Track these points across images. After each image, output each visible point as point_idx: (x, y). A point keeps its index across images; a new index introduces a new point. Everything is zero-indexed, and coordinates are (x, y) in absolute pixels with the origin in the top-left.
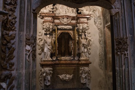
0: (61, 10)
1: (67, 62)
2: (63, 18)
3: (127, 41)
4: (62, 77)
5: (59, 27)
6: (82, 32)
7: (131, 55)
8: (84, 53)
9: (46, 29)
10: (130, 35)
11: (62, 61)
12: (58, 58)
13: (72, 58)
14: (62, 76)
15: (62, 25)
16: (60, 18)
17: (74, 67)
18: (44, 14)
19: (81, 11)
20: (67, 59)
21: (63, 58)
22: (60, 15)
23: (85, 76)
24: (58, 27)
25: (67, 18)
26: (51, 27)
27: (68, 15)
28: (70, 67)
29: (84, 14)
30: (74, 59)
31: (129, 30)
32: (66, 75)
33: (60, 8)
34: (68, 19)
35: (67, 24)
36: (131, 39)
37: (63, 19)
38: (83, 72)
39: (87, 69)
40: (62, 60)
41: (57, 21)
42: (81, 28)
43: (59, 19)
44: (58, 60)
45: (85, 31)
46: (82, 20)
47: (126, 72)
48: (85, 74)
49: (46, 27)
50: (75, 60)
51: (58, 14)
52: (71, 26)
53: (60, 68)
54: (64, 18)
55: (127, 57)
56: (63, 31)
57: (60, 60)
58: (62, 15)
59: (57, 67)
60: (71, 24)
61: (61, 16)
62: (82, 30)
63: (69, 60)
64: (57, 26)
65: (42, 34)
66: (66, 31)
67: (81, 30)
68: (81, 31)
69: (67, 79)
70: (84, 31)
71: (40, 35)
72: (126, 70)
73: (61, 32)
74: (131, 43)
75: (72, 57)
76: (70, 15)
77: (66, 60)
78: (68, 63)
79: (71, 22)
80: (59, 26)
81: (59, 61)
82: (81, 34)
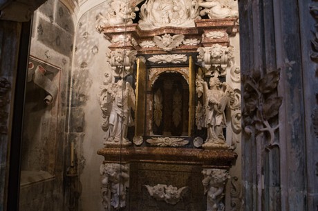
0: (157, 15)
1: (170, 152)
2: (160, 36)
3: (277, 82)
4: (154, 191)
5: (153, 59)
6: (213, 69)
7: (289, 138)
8: (215, 127)
9: (117, 66)
10: (287, 61)
11: (158, 148)
12: (149, 141)
13: (186, 142)
14: (154, 189)
15: (160, 54)
16: (154, 34)
17: (190, 167)
18: (111, 28)
19: (207, 11)
20: (170, 143)
21: (161, 140)
22: (154, 28)
23: (217, 193)
24: (150, 59)
25: (172, 35)
26: (127, 60)
27: (175, 26)
28: (179, 166)
29: (215, 17)
30: (190, 145)
31: (285, 41)
32: (166, 186)
33: (154, 11)
34: (174, 37)
35: (173, 50)
36: (290, 75)
37: (160, 38)
38: (211, 182)
39: (220, 176)
40: (157, 146)
41: (146, 45)
42: (207, 57)
43: (152, 38)
44: (148, 145)
45: (220, 67)
46: (211, 35)
47: (271, 202)
48: (218, 188)
49: (115, 60)
50: (193, 147)
51: (149, 26)
52: (184, 54)
53: (153, 166)
54: (164, 34)
55: (277, 146)
56: (164, 70)
57: (153, 146)
58: (158, 26)
59: (145, 162)
60: (184, 50)
61: (155, 31)
62: (211, 63)
63: (176, 147)
64: (146, 57)
65: (111, 78)
66: (173, 69)
67: (207, 63)
68: (208, 66)
69: (168, 196)
70: (216, 66)
71: (106, 81)
72: (271, 194)
73: (160, 72)
74: (291, 91)
75: (186, 139)
76: (179, 26)
77: (168, 146)
78: (172, 156)
79: (185, 43)
80: (151, 56)
81: (151, 148)
82: (209, 74)
